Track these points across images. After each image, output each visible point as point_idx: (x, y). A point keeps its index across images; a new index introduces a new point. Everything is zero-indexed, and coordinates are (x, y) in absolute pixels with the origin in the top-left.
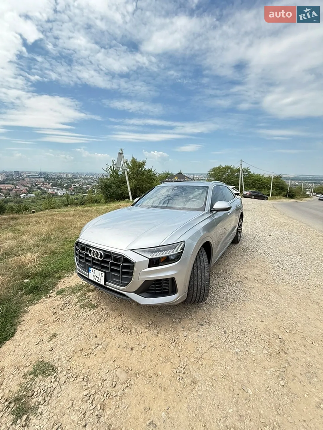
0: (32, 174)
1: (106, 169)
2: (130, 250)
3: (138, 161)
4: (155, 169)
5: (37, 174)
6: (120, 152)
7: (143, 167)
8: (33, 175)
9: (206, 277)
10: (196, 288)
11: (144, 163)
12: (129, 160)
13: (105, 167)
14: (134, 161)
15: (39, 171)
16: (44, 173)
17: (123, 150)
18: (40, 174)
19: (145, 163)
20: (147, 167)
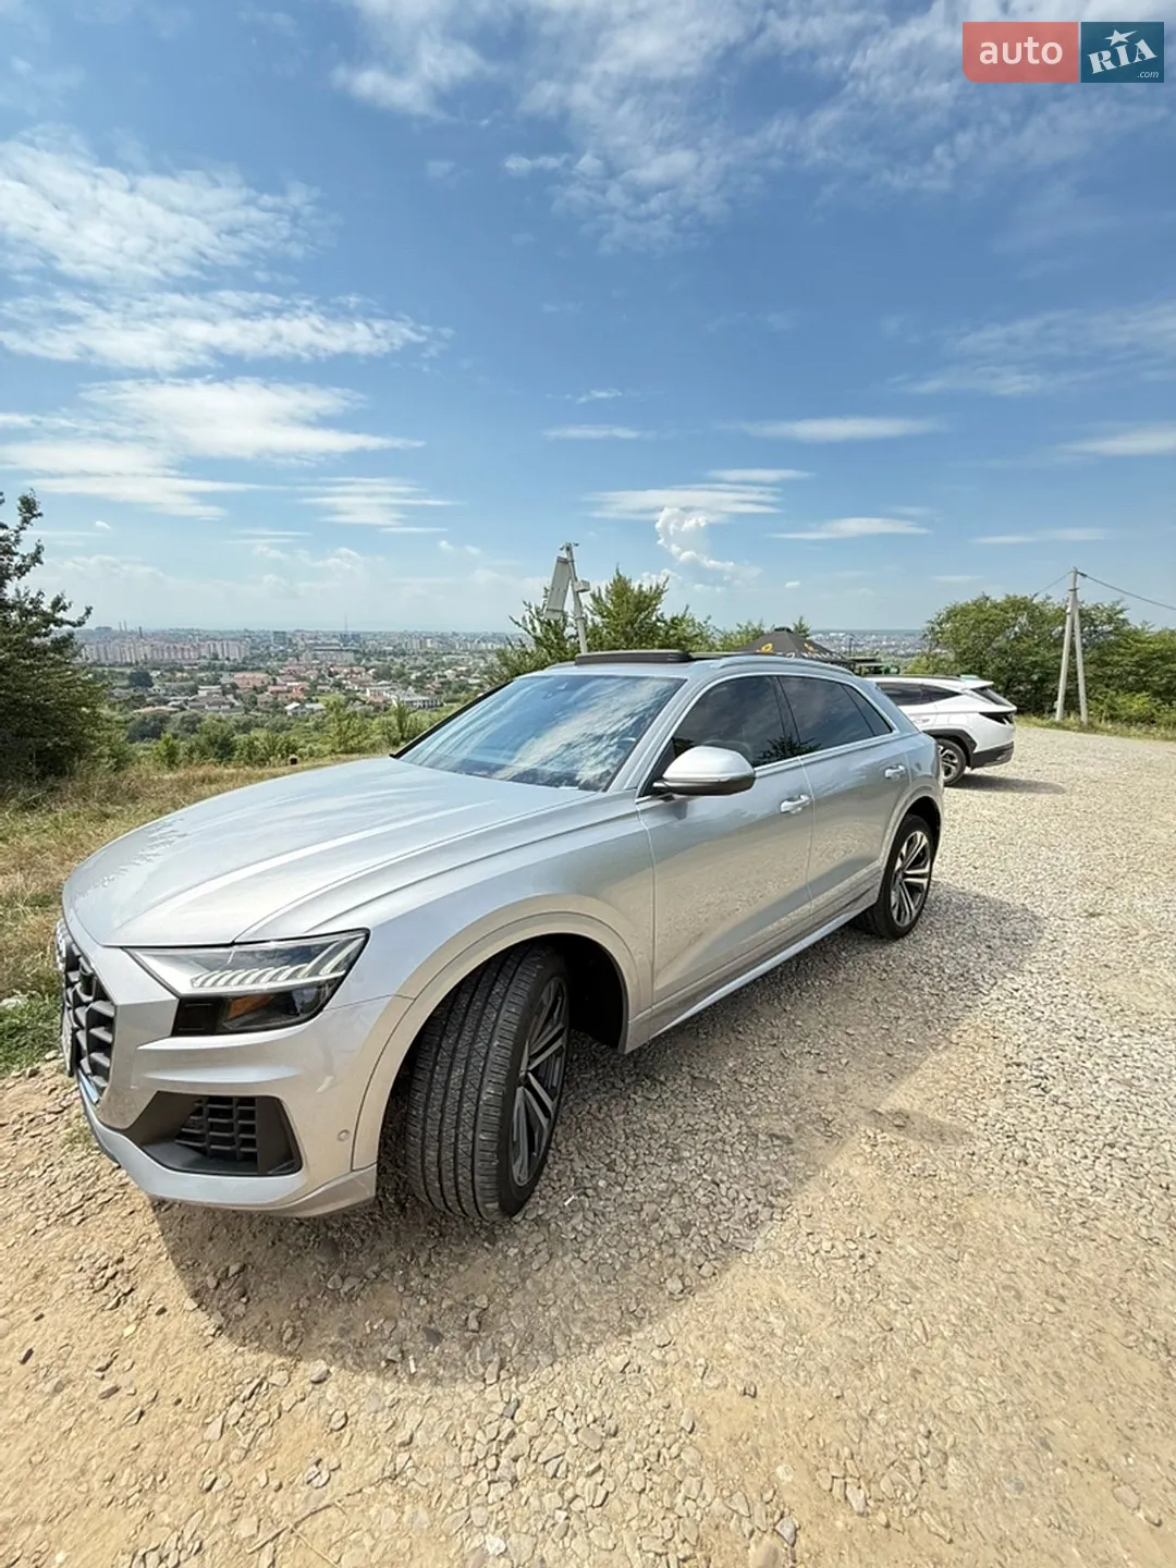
0: (323, 640)
1: (524, 619)
2: (121, 947)
3: (635, 586)
4: (709, 618)
5: (335, 641)
6: (564, 555)
7: (654, 610)
8: (323, 644)
9: (483, 1109)
10: (432, 1154)
11: (658, 593)
12: (602, 583)
13: (521, 613)
14: (620, 588)
15: (340, 629)
16: (356, 637)
17: (574, 549)
18: (344, 638)
19: (662, 592)
20: (667, 609)
